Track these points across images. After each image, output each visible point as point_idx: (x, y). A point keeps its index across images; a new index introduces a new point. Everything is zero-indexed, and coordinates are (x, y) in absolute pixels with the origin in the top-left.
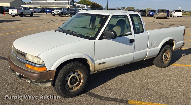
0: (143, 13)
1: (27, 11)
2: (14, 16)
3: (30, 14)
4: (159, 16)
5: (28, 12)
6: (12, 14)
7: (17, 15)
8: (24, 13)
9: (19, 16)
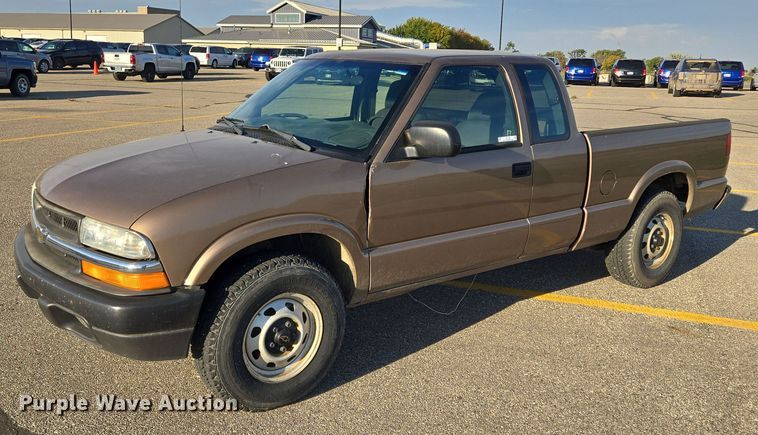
0: (632, 73)
1: (172, 61)
2: (121, 76)
3: (184, 69)
4: (688, 87)
5: (174, 63)
6: (112, 68)
7: (132, 72)
8: (160, 68)
9: (139, 77)
